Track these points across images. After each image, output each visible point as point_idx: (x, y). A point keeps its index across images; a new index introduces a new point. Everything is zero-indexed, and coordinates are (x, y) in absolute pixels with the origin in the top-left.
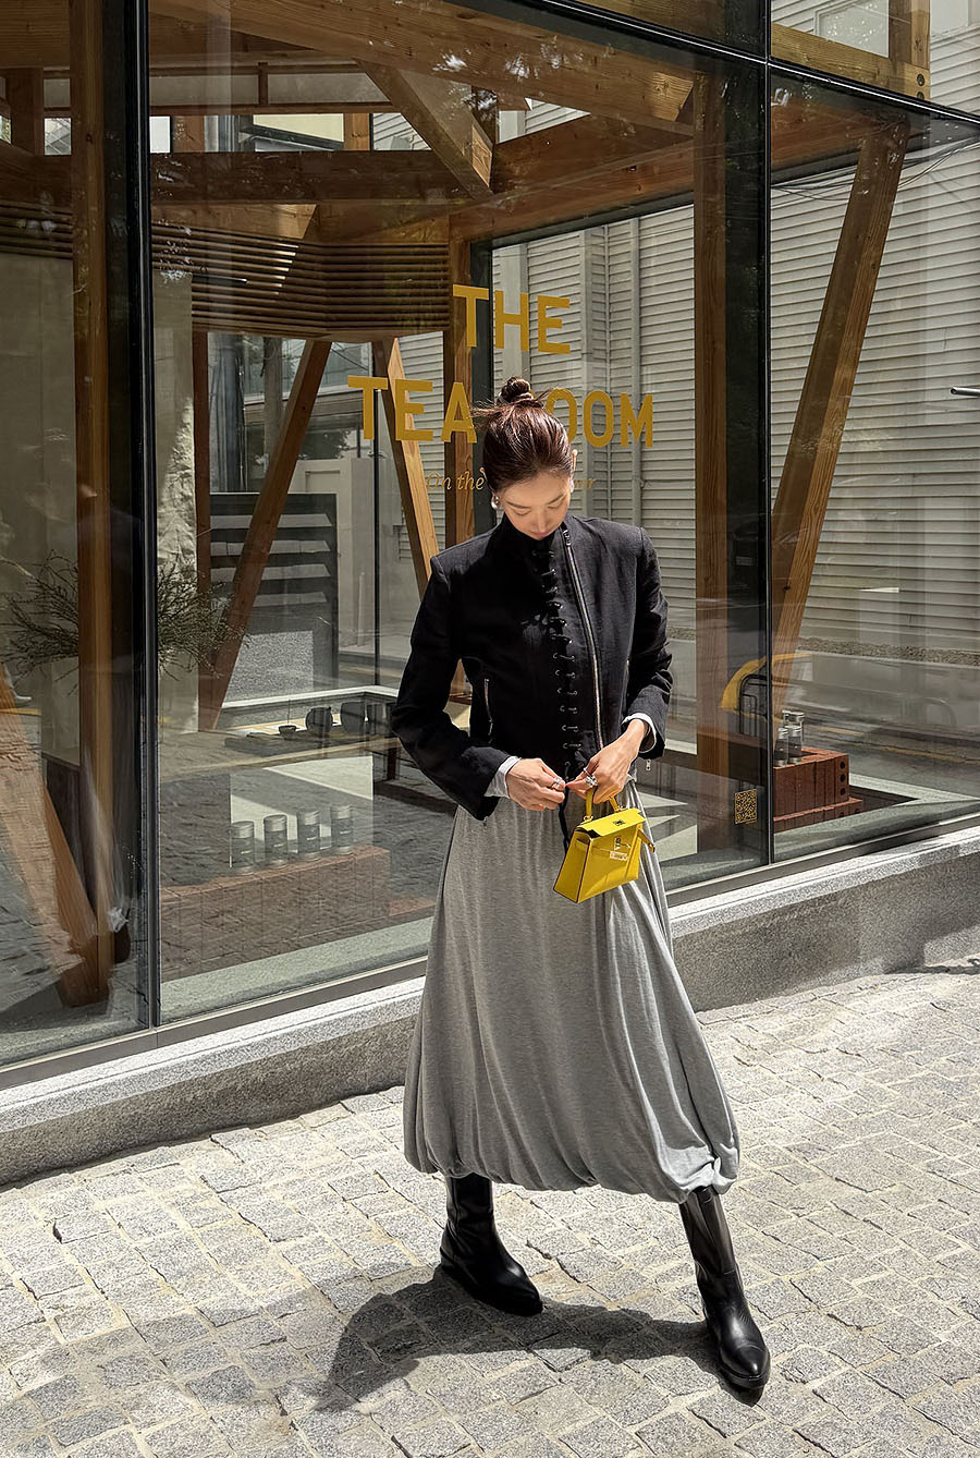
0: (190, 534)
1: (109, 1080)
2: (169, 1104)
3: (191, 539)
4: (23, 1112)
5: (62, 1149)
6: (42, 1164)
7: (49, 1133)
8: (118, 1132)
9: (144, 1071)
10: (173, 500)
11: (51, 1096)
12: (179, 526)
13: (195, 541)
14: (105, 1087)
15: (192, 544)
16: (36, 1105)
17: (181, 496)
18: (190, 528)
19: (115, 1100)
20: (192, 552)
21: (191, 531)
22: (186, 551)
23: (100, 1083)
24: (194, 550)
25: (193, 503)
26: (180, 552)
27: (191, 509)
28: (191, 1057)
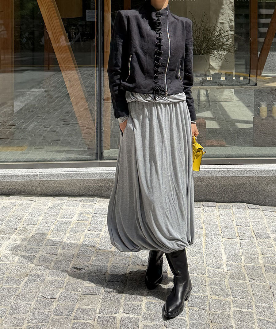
0: (232, 14)
1: (78, 172)
2: (101, 185)
3: (233, 16)
4: (53, 175)
5: (68, 189)
6: (62, 192)
7: (64, 184)
8: (85, 189)
9: (89, 172)
10: (227, 3)
11: (61, 173)
12: (229, 12)
13: (234, 17)
14: (77, 174)
15: (233, 18)
16: (57, 174)
17: (229, 2)
18: (232, 13)
19: (80, 179)
20: (233, 21)
21: (233, 14)
22: (231, 20)
23: (76, 172)
24: (234, 20)
25: (233, 4)
26: (229, 20)
27: (233, 6)
28: (104, 172)
